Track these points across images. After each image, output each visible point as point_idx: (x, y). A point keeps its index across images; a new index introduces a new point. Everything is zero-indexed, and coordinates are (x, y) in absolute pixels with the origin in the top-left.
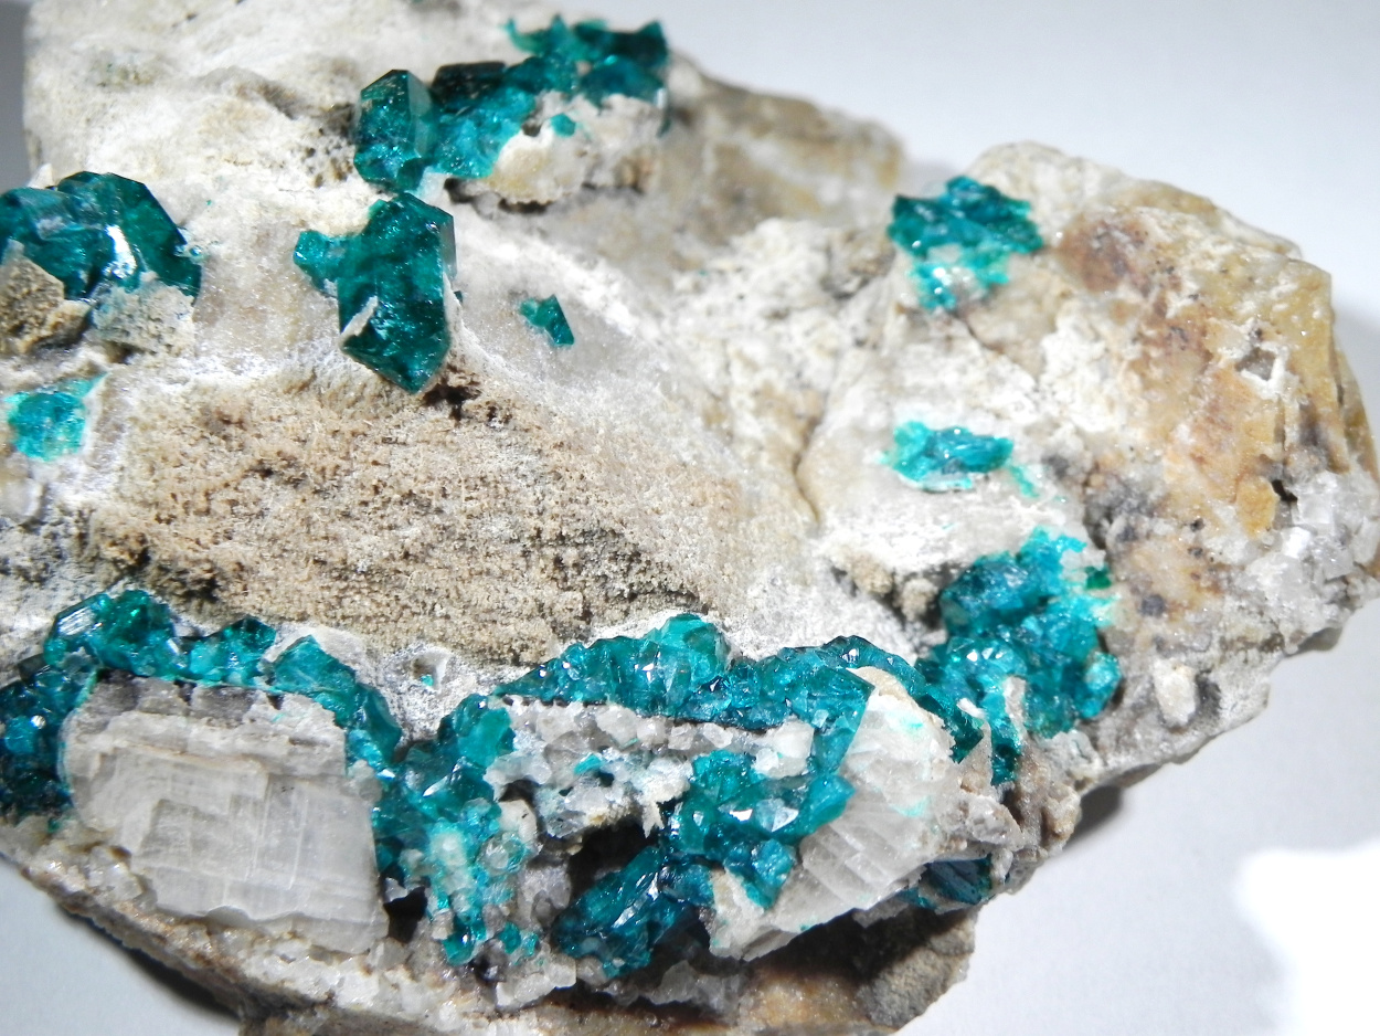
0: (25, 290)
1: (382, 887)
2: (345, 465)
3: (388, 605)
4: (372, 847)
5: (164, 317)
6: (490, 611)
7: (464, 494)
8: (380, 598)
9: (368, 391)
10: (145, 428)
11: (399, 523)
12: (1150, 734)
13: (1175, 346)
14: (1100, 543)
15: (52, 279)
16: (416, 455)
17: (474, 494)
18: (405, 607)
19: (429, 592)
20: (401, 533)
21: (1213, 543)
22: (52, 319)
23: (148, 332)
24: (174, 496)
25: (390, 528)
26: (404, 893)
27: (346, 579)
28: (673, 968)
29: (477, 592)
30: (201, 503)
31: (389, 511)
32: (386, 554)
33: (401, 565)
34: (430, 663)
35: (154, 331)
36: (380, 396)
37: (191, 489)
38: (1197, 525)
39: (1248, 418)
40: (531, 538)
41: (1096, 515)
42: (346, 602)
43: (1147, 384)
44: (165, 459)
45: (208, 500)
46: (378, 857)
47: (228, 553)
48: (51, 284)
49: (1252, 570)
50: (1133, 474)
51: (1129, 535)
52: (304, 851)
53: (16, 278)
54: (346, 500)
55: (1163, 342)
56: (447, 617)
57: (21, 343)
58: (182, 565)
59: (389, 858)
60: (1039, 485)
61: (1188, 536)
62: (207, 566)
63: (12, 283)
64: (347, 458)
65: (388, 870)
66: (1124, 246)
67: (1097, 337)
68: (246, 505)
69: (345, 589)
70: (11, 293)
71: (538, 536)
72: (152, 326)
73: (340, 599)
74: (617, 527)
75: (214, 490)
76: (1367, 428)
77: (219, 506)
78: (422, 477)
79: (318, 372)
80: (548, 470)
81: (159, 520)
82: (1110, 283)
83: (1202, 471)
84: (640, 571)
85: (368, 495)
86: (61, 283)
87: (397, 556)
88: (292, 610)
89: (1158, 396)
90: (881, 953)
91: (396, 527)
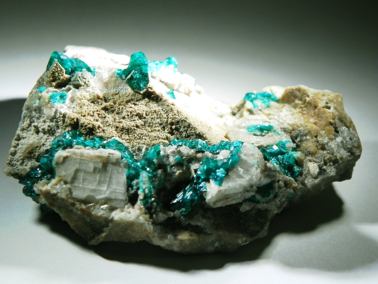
0: (57, 70)
1: (128, 190)
2: (124, 107)
3: (132, 137)
4: (126, 180)
5: (87, 78)
6: (155, 137)
7: (151, 114)
8: (130, 135)
9: (130, 94)
10: (80, 100)
11: (136, 119)
12: (309, 180)
13: (309, 106)
14: (294, 142)
15: (63, 68)
16: (141, 107)
17: (153, 114)
18: (136, 137)
19: (141, 134)
20: (136, 122)
21: (320, 139)
22: (62, 78)
23: (83, 81)
24: (86, 111)
25: (134, 121)
26: (133, 192)
27: (123, 131)
28: (196, 216)
29: (153, 134)
30: (92, 113)
31: (133, 117)
32: (132, 125)
33: (136, 128)
34: (141, 148)
35: (84, 81)
36: (133, 95)
37: (89, 111)
38: (316, 137)
39: (326, 115)
40: (166, 123)
41: (294, 139)
42: (123, 136)
43: (303, 114)
44: (84, 105)
45: (93, 113)
46: (127, 182)
47: (97, 124)
48: (63, 70)
49: (330, 144)
50: (301, 128)
51: (301, 141)
52: (109, 181)
53: (55, 67)
54: (124, 114)
55: (306, 107)
56: (146, 139)
57: (54, 84)
58: (86, 124)
59: (129, 182)
60: (280, 132)
61: (315, 139)
62: (92, 125)
63: (54, 68)
64: (125, 106)
65: (129, 186)
66: (296, 93)
67: (291, 111)
68: (101, 115)
69: (122, 134)
70: (54, 70)
71: (167, 123)
72: (84, 80)
73: (121, 136)
74: (185, 119)
75: (95, 111)
76: (353, 124)
77: (96, 114)
78: (142, 110)
79: (120, 92)
80: (170, 109)
81: (82, 116)
82: (293, 101)
83: (317, 125)
84: (190, 130)
85: (129, 114)
86: (65, 70)
87: (135, 126)
88: (110, 135)
89: (305, 116)
90: (247, 219)
91: (135, 120)
